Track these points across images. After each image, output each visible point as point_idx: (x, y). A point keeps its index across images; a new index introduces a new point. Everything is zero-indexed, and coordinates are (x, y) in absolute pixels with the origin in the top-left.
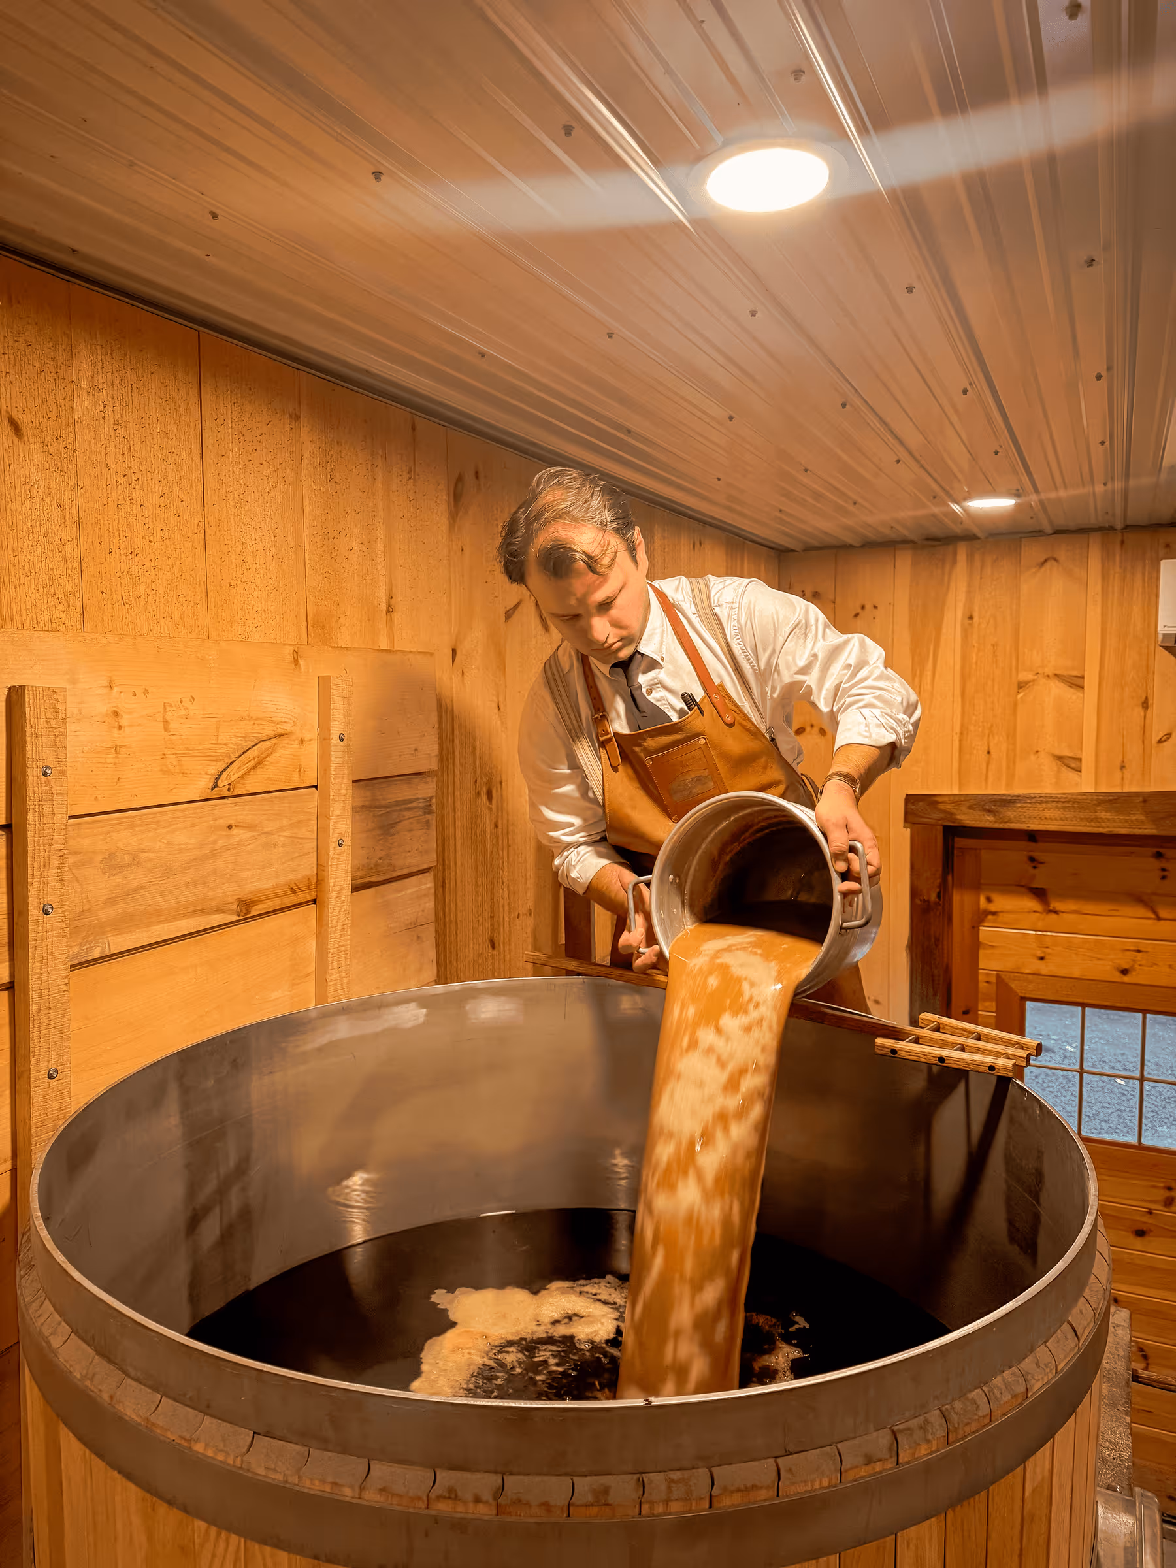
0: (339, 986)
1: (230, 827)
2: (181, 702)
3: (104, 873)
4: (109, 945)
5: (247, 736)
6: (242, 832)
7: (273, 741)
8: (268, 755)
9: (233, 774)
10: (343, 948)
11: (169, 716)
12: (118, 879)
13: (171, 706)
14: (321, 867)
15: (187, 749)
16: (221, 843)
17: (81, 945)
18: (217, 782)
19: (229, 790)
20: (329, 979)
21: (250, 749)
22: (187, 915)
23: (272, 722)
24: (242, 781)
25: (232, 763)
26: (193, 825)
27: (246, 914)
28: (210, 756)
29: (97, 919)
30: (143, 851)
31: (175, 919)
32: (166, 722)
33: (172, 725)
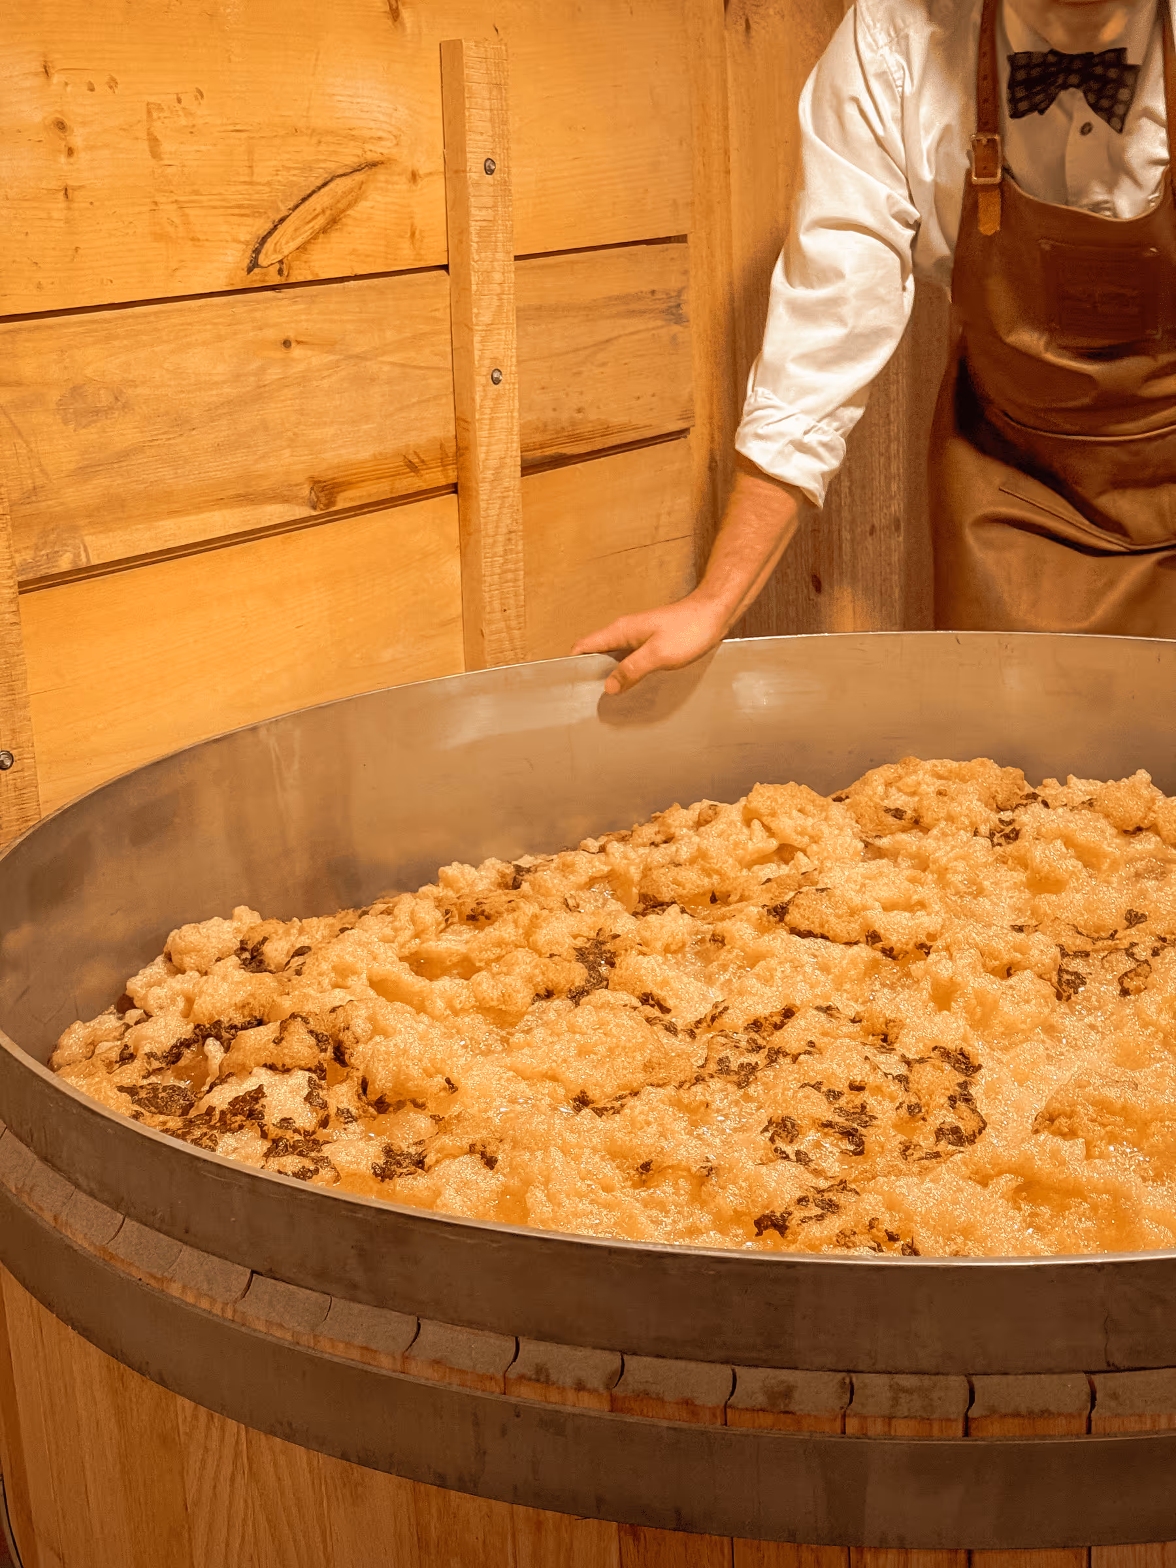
0: (507, 645)
1: (287, 344)
2: (179, 101)
3: (66, 422)
4: (86, 550)
5: (307, 168)
6: (310, 353)
7: (358, 177)
8: (350, 206)
9: (284, 243)
10: (510, 576)
11: (158, 128)
12: (90, 434)
13: (160, 108)
14: (462, 422)
15: (196, 193)
16: (274, 374)
17: (37, 548)
18: (256, 258)
19: (280, 272)
20: (486, 631)
21: (314, 192)
22: (220, 502)
23: (354, 138)
24: (304, 257)
25: (282, 220)
26: (220, 338)
27: (328, 506)
28: (240, 207)
29: (62, 504)
30: (133, 384)
31: (199, 508)
32: (154, 141)
33: (167, 147)
